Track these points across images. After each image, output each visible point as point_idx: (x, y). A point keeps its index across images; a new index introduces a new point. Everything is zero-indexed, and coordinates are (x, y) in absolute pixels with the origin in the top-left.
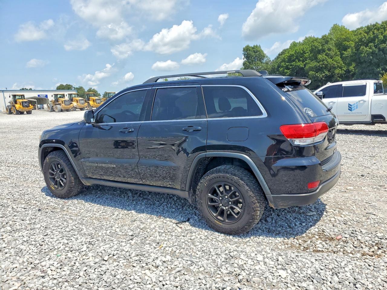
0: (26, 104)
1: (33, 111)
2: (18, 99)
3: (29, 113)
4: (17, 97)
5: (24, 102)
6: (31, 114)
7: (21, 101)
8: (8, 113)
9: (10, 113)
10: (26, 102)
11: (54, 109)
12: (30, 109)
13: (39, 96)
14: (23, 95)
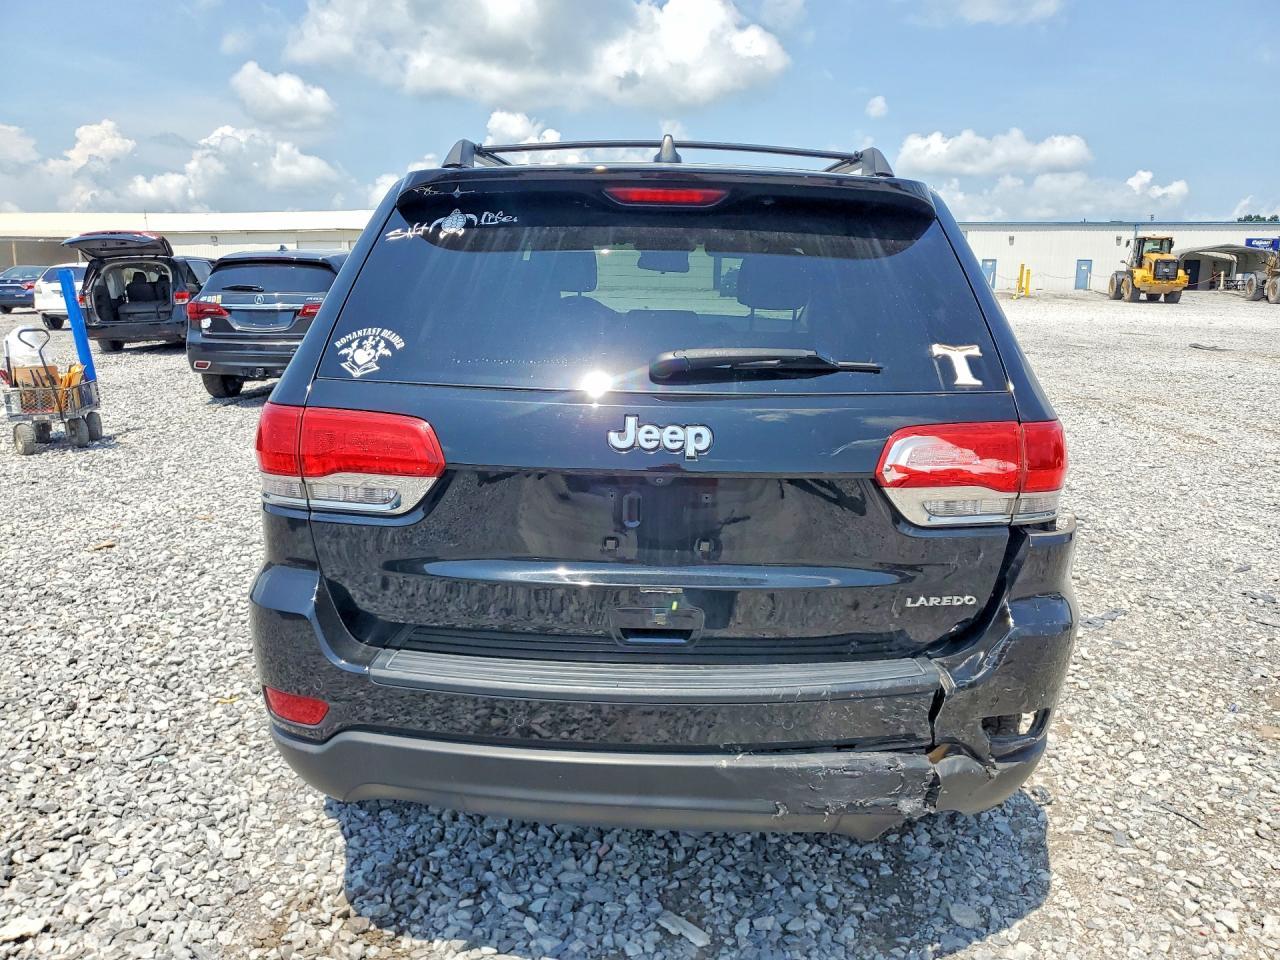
0: (1166, 270)
1: (1186, 295)
2: (1149, 252)
3: (1172, 298)
4: (1148, 246)
5: (1163, 261)
6: (1176, 302)
7: (1155, 257)
8: (1111, 295)
9: (1118, 296)
10: (1167, 263)
11: (1266, 291)
12: (1177, 285)
13: (1249, 242)
14: (1167, 239)
